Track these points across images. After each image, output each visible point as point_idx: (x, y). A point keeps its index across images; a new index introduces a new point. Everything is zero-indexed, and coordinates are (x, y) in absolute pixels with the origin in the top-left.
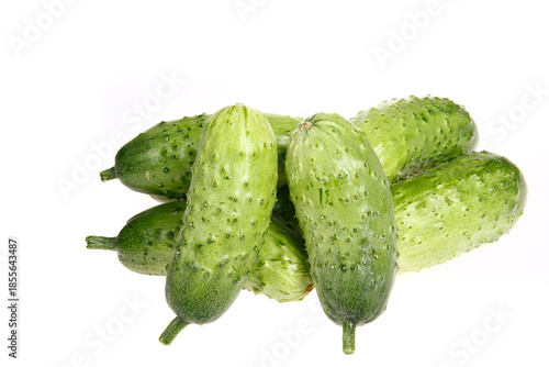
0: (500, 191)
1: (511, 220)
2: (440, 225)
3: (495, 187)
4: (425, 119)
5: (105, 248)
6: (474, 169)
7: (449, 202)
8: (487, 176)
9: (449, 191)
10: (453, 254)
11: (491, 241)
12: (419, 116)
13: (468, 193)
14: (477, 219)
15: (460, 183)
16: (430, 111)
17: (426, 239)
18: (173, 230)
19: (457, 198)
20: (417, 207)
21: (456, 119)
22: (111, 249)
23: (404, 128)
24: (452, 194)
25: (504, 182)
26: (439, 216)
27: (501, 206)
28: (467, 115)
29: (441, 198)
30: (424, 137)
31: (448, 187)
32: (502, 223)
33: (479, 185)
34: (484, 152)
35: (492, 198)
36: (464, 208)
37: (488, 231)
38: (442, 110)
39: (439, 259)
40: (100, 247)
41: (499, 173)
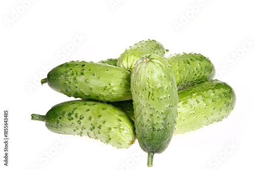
0: (222, 97)
1: (228, 111)
2: (194, 112)
3: (220, 96)
4: (189, 63)
5: (40, 120)
6: (211, 87)
7: (198, 102)
8: (216, 91)
9: (198, 97)
10: (200, 126)
11: (218, 121)
12: (186, 62)
13: (207, 98)
14: (211, 110)
15: (203, 93)
16: (191, 60)
17: (187, 118)
18: (71, 112)
19: (202, 100)
20: (183, 103)
21: (204, 63)
22: (42, 120)
23: (178, 67)
24: (200, 98)
25: (225, 93)
26: (193, 108)
27: (223, 104)
28: (209, 62)
29: (194, 100)
30: (188, 71)
31: (198, 95)
32: (223, 113)
33: (212, 94)
34: (216, 80)
35: (218, 101)
36: (205, 105)
37: (216, 116)
38: (197, 59)
39: (193, 128)
40: (37, 120)
41: (222, 90)
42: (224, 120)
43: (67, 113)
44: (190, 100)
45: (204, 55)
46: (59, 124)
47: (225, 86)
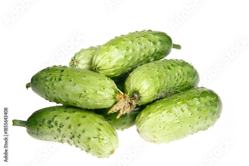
42: (210, 129)
43: (47, 121)
44: (174, 109)
45: (186, 61)
46: (40, 131)
47: (212, 94)
